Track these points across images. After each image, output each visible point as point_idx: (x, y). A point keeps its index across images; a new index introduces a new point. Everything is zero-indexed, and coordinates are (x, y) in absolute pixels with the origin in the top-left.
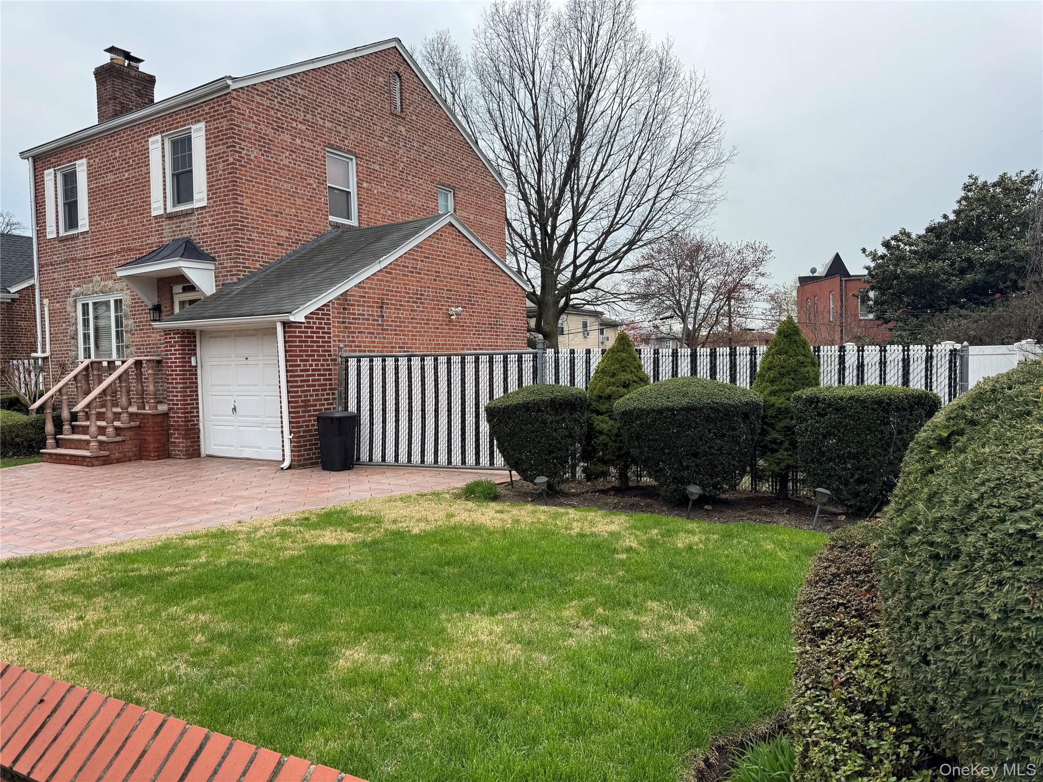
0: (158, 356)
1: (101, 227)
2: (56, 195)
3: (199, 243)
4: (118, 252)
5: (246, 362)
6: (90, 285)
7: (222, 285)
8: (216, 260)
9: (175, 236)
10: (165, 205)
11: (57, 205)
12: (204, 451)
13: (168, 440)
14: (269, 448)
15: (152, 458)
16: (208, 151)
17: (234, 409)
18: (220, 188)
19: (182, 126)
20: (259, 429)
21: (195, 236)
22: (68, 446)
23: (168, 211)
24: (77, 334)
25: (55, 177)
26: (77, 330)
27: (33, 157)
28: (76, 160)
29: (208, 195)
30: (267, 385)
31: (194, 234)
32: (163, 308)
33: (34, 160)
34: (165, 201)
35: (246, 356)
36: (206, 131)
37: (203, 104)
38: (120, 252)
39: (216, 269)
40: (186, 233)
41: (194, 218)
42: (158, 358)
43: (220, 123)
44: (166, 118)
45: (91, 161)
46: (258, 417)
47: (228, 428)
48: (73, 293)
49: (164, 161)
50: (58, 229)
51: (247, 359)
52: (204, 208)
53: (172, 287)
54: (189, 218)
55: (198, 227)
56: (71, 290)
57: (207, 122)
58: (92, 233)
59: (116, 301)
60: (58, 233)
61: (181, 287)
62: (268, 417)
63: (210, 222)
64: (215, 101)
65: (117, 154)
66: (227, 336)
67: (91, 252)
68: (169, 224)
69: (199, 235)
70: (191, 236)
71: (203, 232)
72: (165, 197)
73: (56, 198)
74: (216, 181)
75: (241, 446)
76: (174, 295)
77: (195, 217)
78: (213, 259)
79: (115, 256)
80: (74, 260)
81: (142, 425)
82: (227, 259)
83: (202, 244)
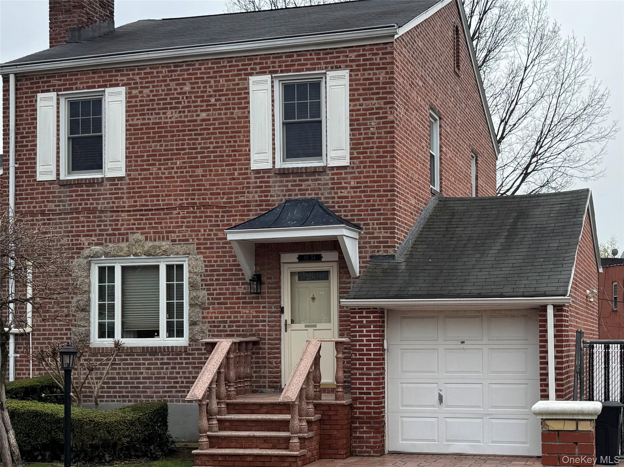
0: (254, 335)
1: (151, 174)
2: (58, 126)
3: (334, 207)
4: (181, 207)
5: (462, 346)
6: (124, 245)
7: (371, 257)
8: (361, 229)
9: (290, 195)
10: (274, 158)
11: (58, 139)
12: (389, 446)
13: (351, 435)
14: (493, 442)
15: (341, 456)
16: (352, 103)
17: (441, 398)
18: (373, 148)
19: (308, 70)
20: (479, 420)
21: (325, 198)
22: (223, 445)
23: (278, 166)
24: (89, 305)
25: (58, 104)
26: (89, 300)
27: (15, 74)
28: (105, 86)
29: (351, 154)
30: (493, 372)
31: (324, 196)
32: (264, 279)
33: (16, 77)
34: (274, 154)
35: (462, 339)
36: (350, 80)
37: (347, 50)
38: (187, 208)
39: (360, 238)
40: (309, 194)
41: (325, 178)
42: (254, 339)
43: (375, 74)
44: (281, 57)
45: (134, 92)
46: (478, 407)
47: (422, 419)
48: (86, 252)
49: (273, 106)
50: (58, 170)
51: (463, 342)
52: (345, 167)
53: (280, 255)
54: (317, 177)
55: (333, 188)
56: (83, 249)
57: (351, 71)
58: (130, 179)
59: (169, 268)
60: (58, 174)
61: (296, 255)
62: (493, 407)
63: (353, 184)
64: (367, 48)
65: (187, 88)
66: (433, 317)
67: (127, 203)
68: (282, 182)
69: (334, 198)
70: (320, 198)
71: (340, 194)
72: (274, 149)
73: (58, 130)
74: (364, 139)
75: (448, 441)
76: (282, 264)
77: (327, 177)
78: (357, 227)
79: (176, 212)
80: (93, 211)
81: (325, 418)
82: (380, 228)
83: (337, 208)
